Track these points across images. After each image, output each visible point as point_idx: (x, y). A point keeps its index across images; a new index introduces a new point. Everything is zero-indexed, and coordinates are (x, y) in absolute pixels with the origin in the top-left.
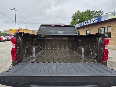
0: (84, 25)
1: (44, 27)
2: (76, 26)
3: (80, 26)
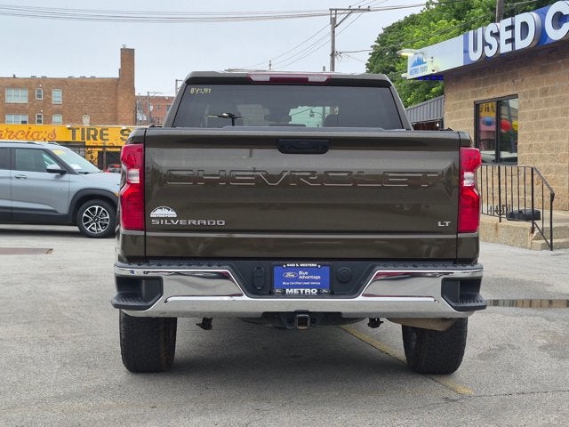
1: (207, 90)
2: (475, 48)
3: (513, 46)
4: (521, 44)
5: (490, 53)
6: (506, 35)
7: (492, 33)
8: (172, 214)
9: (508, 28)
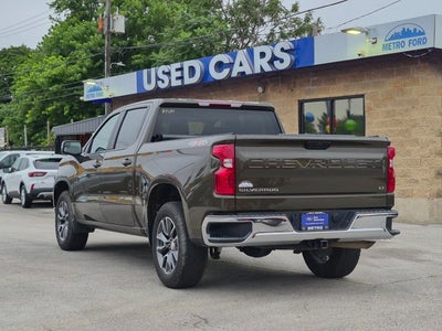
0: (206, 73)
1: (172, 111)
2: (149, 82)
3: (183, 82)
4: (188, 81)
5: (162, 86)
6: (175, 74)
7: (164, 72)
8: (251, 185)
9: (177, 70)
